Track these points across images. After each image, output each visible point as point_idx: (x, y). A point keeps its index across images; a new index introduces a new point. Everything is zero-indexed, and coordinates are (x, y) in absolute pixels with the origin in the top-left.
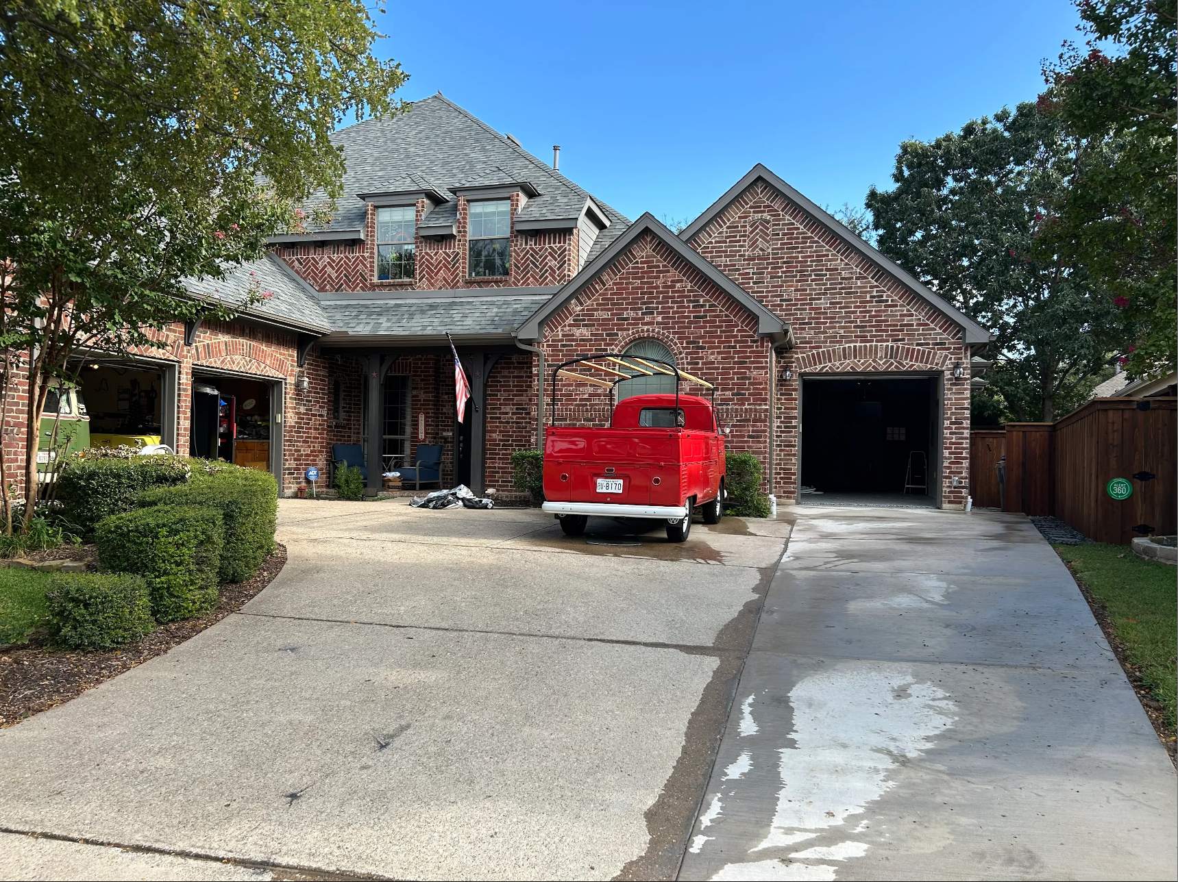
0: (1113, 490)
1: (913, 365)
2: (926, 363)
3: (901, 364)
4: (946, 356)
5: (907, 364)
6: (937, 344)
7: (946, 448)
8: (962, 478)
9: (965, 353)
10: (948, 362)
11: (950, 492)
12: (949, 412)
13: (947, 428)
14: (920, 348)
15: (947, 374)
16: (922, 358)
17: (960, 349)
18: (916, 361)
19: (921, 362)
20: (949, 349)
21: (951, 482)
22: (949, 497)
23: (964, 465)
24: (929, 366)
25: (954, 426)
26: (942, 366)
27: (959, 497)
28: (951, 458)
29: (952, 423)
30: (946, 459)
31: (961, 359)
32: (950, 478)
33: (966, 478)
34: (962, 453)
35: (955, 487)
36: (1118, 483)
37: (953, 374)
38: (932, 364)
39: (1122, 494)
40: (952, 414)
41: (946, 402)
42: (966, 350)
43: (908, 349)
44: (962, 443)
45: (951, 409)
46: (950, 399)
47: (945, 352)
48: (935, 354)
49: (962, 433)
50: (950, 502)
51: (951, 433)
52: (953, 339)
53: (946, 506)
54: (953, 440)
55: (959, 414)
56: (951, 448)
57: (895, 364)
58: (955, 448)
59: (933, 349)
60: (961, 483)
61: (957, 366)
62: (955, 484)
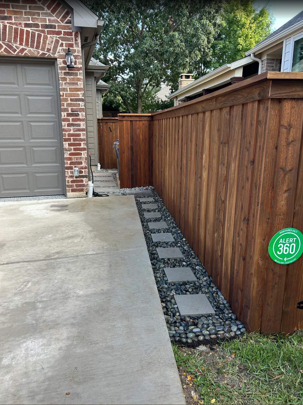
0: (277, 249)
1: (23, 50)
2: (38, 47)
3: (11, 47)
4: (57, 41)
5: (17, 47)
6: (47, 26)
7: (66, 140)
8: (82, 168)
9: (76, 40)
10: (59, 48)
11: (72, 182)
12: (65, 103)
13: (65, 120)
14: (29, 29)
15: (60, 62)
16: (33, 41)
17: (70, 34)
18: (27, 44)
19: (32, 46)
20: (59, 33)
21: (72, 173)
22: (72, 186)
23: (83, 156)
24: (41, 52)
25: (71, 118)
26: (54, 53)
27: (80, 186)
28: (70, 150)
29: (69, 115)
30: (66, 150)
31: (72, 45)
32: (71, 168)
33: (85, 168)
34: (80, 145)
35: (76, 177)
36: (285, 237)
37: (65, 62)
38: (43, 49)
39: (289, 255)
40: (68, 105)
41: (61, 93)
42: (76, 36)
43: (16, 30)
44: (79, 135)
45: (66, 100)
46: (64, 90)
47: (55, 37)
48: (46, 38)
49: (79, 125)
50: (73, 191)
51: (69, 125)
52: (62, 21)
53: (69, 194)
54: (72, 132)
55: (74, 105)
56: (70, 140)
57: (4, 46)
58: (74, 140)
59: (43, 32)
60: (81, 172)
61: (68, 52)
62: (76, 174)
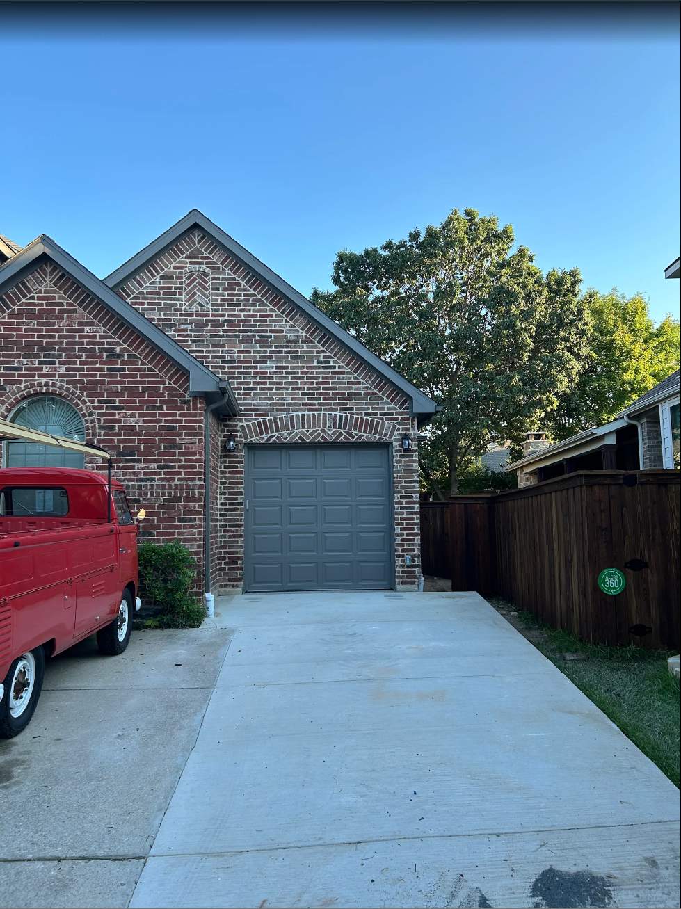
0: (605, 583)
1: (362, 436)
2: (375, 433)
3: (350, 434)
4: (394, 427)
5: (356, 434)
6: (385, 414)
7: (398, 524)
8: (414, 556)
9: (413, 424)
10: (396, 433)
11: (403, 572)
12: (399, 485)
13: (398, 503)
14: (368, 417)
15: (396, 446)
16: (371, 428)
17: (407, 419)
18: (365, 431)
19: (370, 433)
20: (397, 419)
21: (403, 561)
22: (402, 577)
23: (416, 542)
24: (378, 437)
25: (404, 501)
26: (391, 437)
27: (412, 577)
28: (402, 535)
29: (402, 497)
30: (398, 535)
31: (408, 429)
32: (402, 556)
33: (418, 556)
34: (413, 529)
35: (408, 567)
36: (610, 574)
37: (401, 446)
38: (380, 435)
39: (614, 588)
40: (402, 487)
41: (395, 475)
42: (413, 421)
43: (357, 419)
44: (413, 519)
45: (400, 482)
46: (399, 472)
47: (393, 423)
48: (383, 424)
49: (413, 508)
50: (403, 583)
51: (401, 508)
52: (400, 408)
53: (399, 587)
54: (405, 516)
55: (409, 487)
56: (402, 524)
57: (344, 434)
58: (407, 524)
59: (382, 419)
60: (413, 561)
61: (405, 437)
62: (408, 563)
